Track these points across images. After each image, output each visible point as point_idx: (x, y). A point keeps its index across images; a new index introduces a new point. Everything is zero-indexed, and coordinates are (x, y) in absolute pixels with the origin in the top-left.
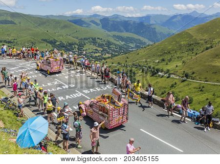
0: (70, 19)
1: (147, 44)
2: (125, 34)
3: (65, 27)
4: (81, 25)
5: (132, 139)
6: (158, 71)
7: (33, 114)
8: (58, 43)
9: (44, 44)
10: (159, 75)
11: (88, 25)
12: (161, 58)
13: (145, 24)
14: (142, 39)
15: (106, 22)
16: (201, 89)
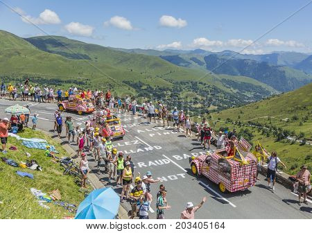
0: (162, 54)
1: (272, 94)
2: (240, 79)
3: (156, 65)
4: (177, 64)
6: (286, 134)
8: (144, 87)
9: (126, 88)
10: (288, 141)
12: (292, 115)
13: (270, 65)
14: (263, 85)
15: (212, 61)
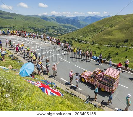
0: (41, 17)
1: (77, 29)
2: (67, 25)
3: (39, 21)
4: (47, 20)
5: (72, 70)
6: (82, 41)
7: (26, 62)
8: (36, 29)
9: (29, 29)
10: (82, 43)
11: (50, 20)
12: (83, 35)
13: (76, 20)
14: (74, 26)
15: (58, 19)
16: (99, 48)
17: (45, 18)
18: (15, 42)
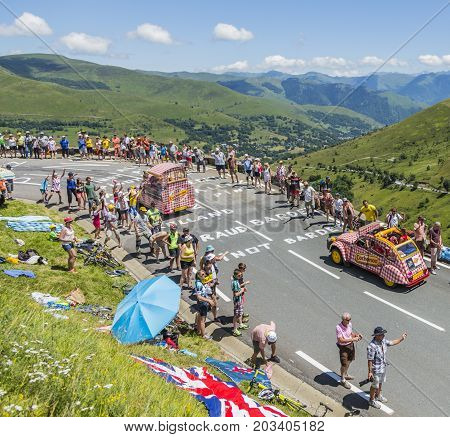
4: (244, 92)
5: (347, 315)
8: (197, 127)
9: (170, 130)
10: (397, 186)
11: (259, 92)
13: (369, 90)
14: (362, 117)
17: (238, 84)
18: (104, 183)
